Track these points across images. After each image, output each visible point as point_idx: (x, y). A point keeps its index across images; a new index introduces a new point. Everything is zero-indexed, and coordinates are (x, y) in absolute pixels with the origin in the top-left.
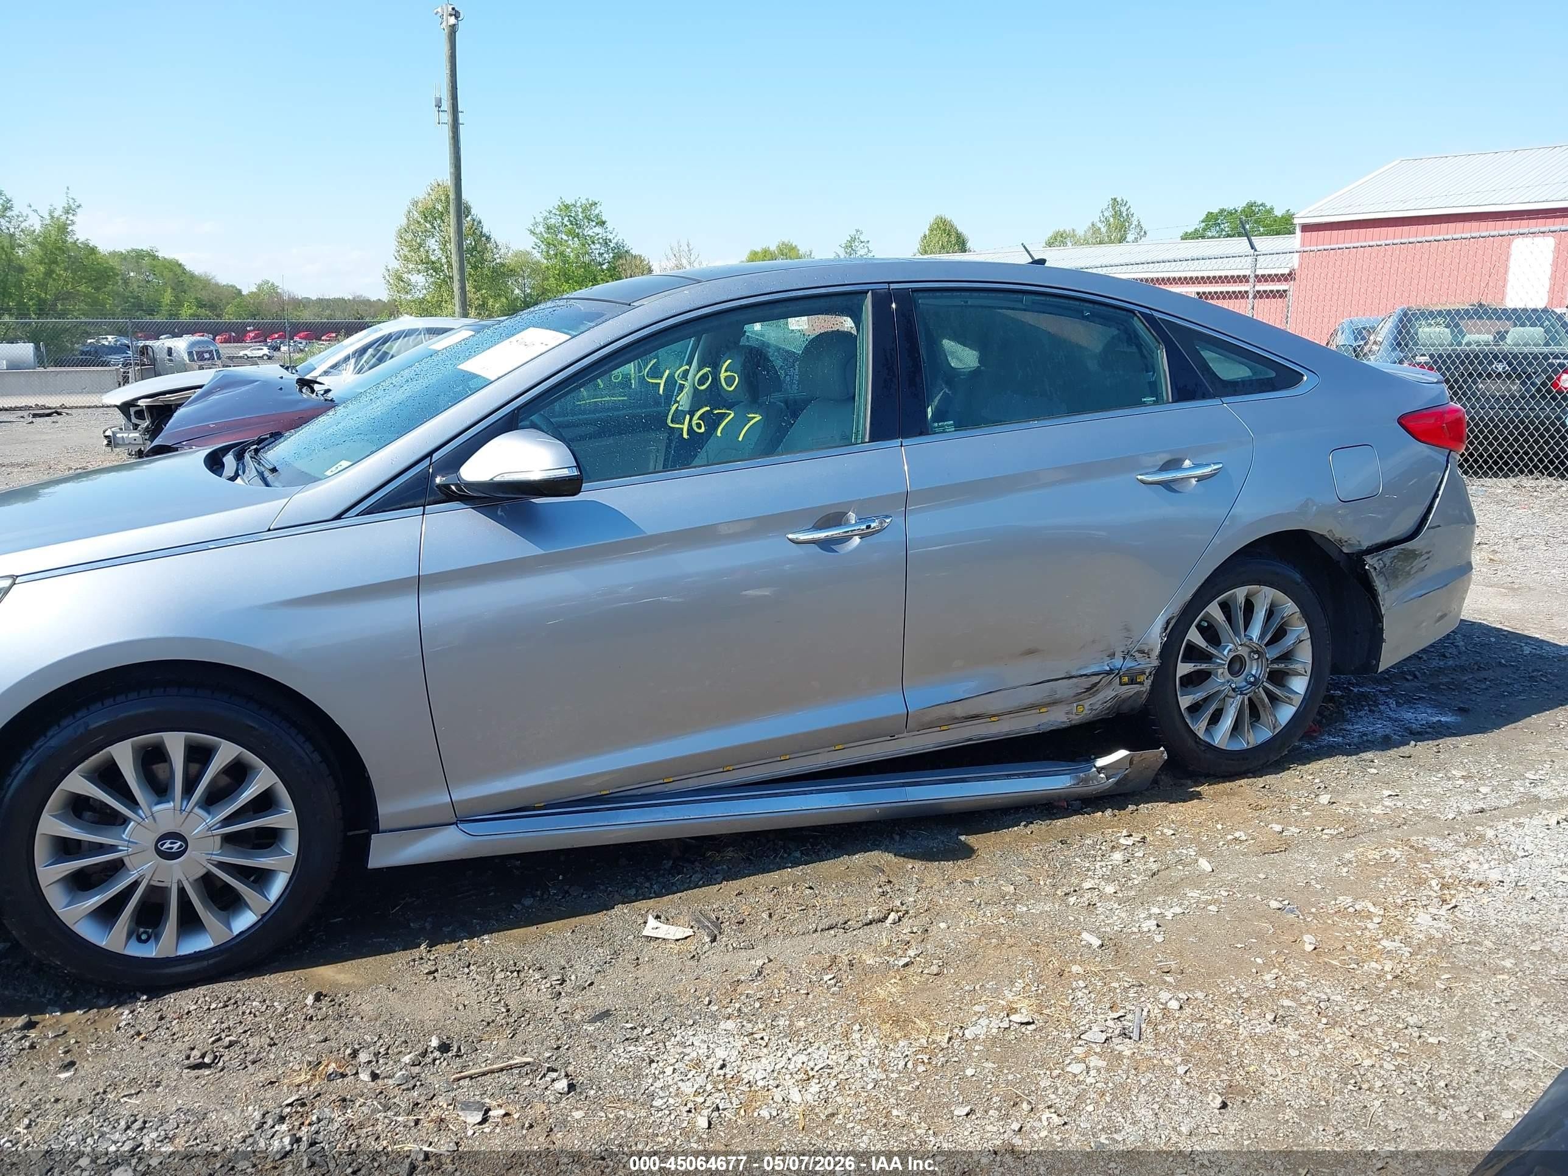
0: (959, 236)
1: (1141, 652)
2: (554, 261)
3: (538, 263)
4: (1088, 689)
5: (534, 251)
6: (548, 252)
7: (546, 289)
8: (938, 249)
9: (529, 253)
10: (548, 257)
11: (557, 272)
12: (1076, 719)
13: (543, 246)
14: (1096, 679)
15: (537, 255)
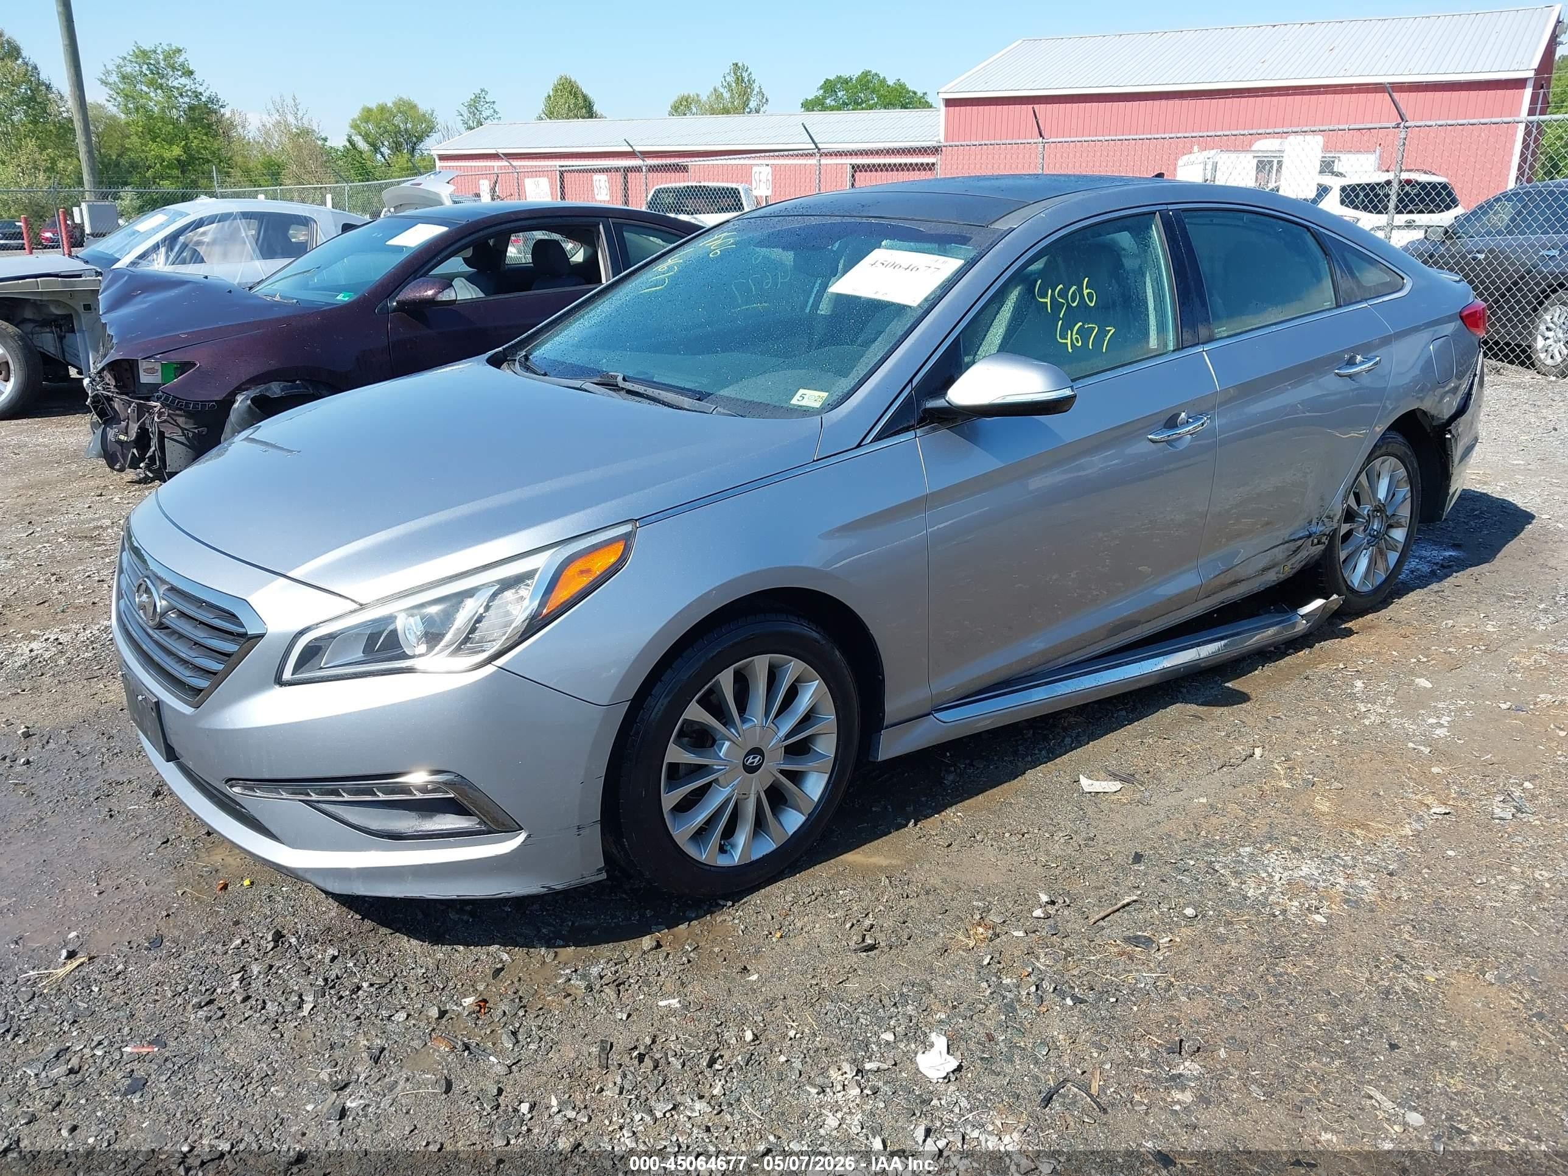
0: (585, 98)
1: (1328, 517)
2: (134, 117)
3: (113, 118)
4: (1295, 551)
5: (108, 104)
6: (126, 106)
7: (126, 148)
8: (564, 112)
9: (101, 106)
10: (128, 112)
11: (140, 129)
12: (1282, 577)
13: (119, 99)
14: (1299, 543)
15: (112, 109)
